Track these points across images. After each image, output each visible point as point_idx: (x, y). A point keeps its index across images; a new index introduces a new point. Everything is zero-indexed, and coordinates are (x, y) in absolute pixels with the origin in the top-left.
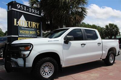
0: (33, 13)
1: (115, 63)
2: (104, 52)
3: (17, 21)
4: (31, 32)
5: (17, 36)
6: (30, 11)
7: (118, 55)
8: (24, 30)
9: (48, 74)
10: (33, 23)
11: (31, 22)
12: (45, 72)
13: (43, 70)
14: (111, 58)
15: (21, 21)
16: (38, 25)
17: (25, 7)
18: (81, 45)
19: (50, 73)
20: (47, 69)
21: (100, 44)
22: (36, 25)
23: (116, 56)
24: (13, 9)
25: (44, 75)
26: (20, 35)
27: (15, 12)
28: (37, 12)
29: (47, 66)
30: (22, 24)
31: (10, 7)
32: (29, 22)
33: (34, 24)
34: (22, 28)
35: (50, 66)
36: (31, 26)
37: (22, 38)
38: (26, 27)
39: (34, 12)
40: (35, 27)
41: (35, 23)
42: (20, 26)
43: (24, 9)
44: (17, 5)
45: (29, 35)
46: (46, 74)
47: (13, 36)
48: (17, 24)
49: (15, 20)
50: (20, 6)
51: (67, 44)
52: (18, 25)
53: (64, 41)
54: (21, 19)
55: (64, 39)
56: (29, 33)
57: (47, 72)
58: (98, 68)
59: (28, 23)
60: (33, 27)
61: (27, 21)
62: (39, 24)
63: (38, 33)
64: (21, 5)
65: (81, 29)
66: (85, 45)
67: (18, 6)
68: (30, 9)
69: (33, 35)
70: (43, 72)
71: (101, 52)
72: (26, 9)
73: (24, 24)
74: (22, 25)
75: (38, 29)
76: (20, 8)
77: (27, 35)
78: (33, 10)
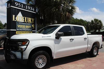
0: (29, 10)
1: (98, 55)
2: (89, 46)
3: (15, 17)
4: (27, 27)
5: (15, 30)
6: (26, 8)
7: (101, 47)
8: (21, 24)
9: (41, 65)
10: (29, 18)
11: (28, 18)
12: (39, 63)
13: (37, 61)
14: (95, 51)
15: (19, 17)
18: (70, 40)
19: (43, 64)
20: (41, 61)
21: (86, 39)
22: (31, 20)
23: (99, 49)
24: (12, 6)
25: (38, 65)
26: (17, 29)
27: (14, 9)
28: (32, 9)
29: (41, 58)
30: (20, 19)
31: (9, 4)
32: (26, 18)
33: (30, 20)
34: (20, 23)
35: (43, 58)
36: (27, 21)
37: (19, 32)
38: (23, 22)
40: (31, 22)
42: (17, 21)
43: (21, 6)
44: (16, 3)
45: (25, 29)
46: (39, 65)
47: (11, 30)
48: (15, 19)
49: (14, 16)
51: (58, 39)
52: (16, 21)
53: (56, 37)
55: (56, 35)
56: (26, 27)
57: (41, 63)
58: (84, 59)
59: (24, 18)
60: (29, 22)
61: (24, 17)
62: (34, 19)
63: (33, 28)
65: (70, 26)
66: (73, 40)
68: (27, 6)
69: (28, 29)
70: (38, 63)
71: (86, 46)
72: (23, 7)
73: (21, 19)
74: (20, 21)
75: (33, 24)
76: (18, 5)
77: (24, 29)
78: (29, 7)
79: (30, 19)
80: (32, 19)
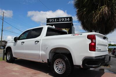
6: (60, 21)
17: (56, 19)
21: (38, 42)
28: (67, 19)
39: (64, 20)
41: (65, 29)
62: (69, 29)
64: (52, 19)
68: (60, 19)
76: (52, 21)
78: (63, 19)
80: (67, 29)
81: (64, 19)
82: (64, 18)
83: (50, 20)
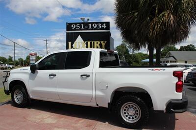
0: (96, 29)
3: (72, 44)
6: (90, 28)
10: (95, 42)
11: (93, 42)
15: (77, 44)
16: (103, 45)
17: (83, 25)
18: (50, 75)
21: (88, 76)
22: (100, 44)
27: (70, 34)
28: (101, 26)
29: (19, 93)
30: (79, 46)
32: (89, 43)
39: (97, 27)
41: (99, 42)
43: (81, 27)
48: (72, 47)
49: (70, 43)
50: (75, 26)
54: (77, 40)
61: (86, 42)
62: (105, 42)
64: (76, 24)
67: (74, 26)
68: (90, 25)
70: (17, 97)
72: (84, 27)
76: (76, 27)
78: (95, 25)
79: (97, 43)
80: (102, 42)
81: (97, 25)
82: (97, 23)
83: (72, 26)
